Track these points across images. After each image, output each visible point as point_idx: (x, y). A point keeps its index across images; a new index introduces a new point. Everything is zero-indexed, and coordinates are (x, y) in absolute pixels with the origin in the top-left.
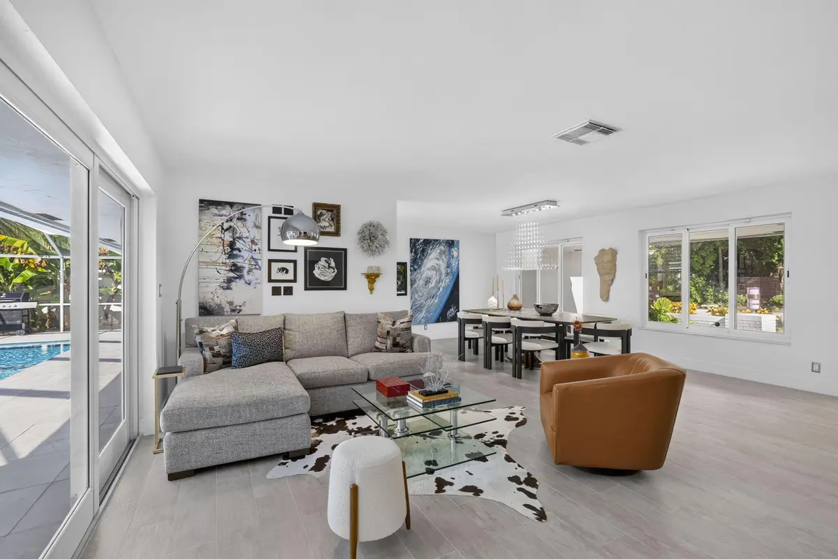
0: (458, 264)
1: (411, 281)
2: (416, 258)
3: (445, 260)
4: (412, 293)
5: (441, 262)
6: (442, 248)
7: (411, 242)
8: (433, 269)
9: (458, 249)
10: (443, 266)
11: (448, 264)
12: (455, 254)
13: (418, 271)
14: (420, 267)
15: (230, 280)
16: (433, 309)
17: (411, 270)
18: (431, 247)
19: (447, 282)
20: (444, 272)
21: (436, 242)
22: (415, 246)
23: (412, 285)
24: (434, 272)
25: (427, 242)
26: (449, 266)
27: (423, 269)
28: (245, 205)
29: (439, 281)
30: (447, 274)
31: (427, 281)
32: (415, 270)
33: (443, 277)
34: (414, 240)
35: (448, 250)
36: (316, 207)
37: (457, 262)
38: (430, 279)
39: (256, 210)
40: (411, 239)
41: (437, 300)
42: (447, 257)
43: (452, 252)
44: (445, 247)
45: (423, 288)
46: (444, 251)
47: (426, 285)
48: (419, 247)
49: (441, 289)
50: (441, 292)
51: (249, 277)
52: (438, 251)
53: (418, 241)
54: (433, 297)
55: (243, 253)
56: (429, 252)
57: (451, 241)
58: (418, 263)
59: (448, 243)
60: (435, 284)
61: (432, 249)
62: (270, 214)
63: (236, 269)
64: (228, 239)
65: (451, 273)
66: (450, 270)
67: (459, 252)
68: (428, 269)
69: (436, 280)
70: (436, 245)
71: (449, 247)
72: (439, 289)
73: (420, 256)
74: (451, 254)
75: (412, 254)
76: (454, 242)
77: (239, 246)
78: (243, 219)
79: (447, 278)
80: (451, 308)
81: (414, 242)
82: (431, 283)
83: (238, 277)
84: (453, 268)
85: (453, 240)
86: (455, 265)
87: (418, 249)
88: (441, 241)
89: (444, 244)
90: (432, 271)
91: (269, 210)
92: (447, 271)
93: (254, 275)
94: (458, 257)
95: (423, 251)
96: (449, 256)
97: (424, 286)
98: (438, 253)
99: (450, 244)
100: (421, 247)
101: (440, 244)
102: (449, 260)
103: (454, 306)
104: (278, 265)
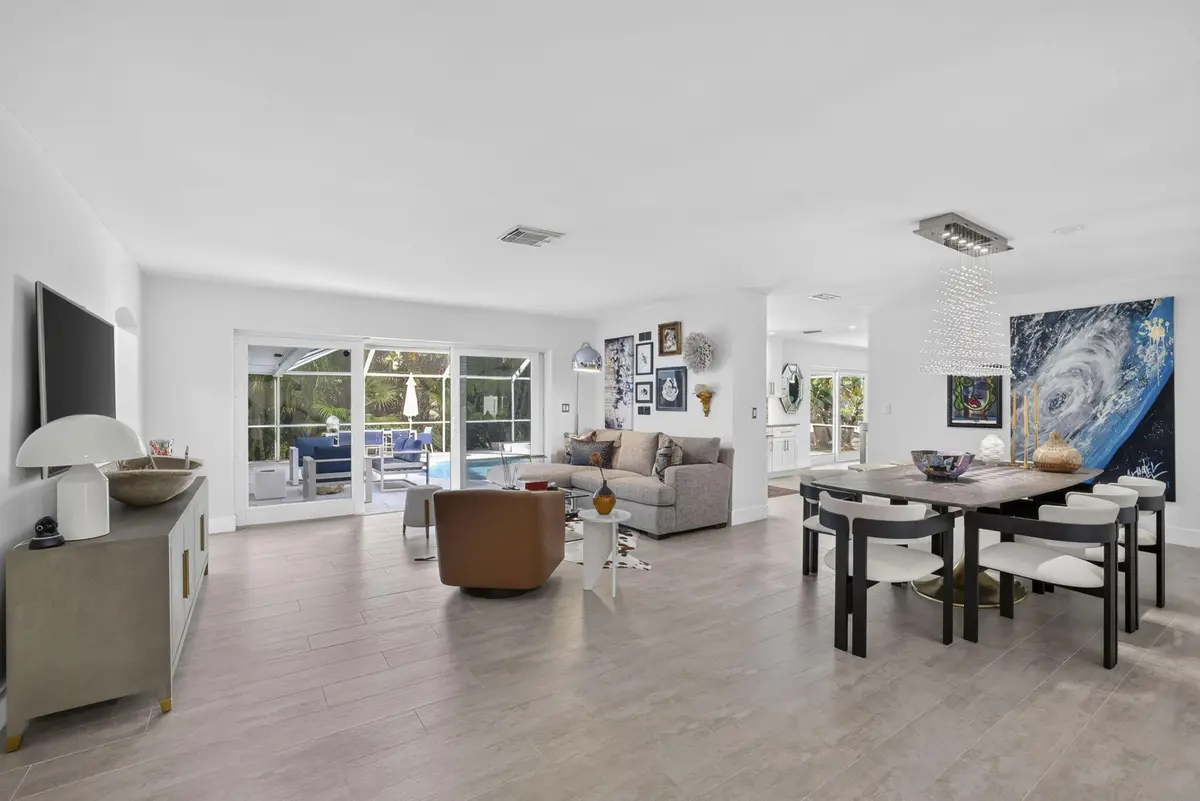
1: (1013, 400)
2: (1022, 356)
3: (1118, 353)
4: (1016, 425)
5: (1100, 358)
6: (1105, 324)
7: (1012, 324)
8: (1074, 376)
11: (1125, 360)
12: (1157, 331)
13: (1030, 380)
14: (1034, 372)
15: (617, 401)
18: (1068, 326)
19: (1124, 402)
20: (1111, 379)
21: (1083, 315)
22: (1021, 325)
23: (1015, 408)
24: (1077, 383)
25: (1054, 319)
26: (1128, 363)
27: (1042, 375)
28: (624, 338)
29: (1095, 402)
30: (1124, 385)
31: (1055, 403)
32: (1020, 378)
34: (1020, 318)
35: (1129, 328)
36: (662, 328)
37: (1164, 353)
38: (1064, 396)
39: (630, 341)
40: (1011, 318)
41: (1086, 444)
42: (1124, 344)
43: (1143, 330)
44: (1117, 321)
45: (1044, 415)
46: (1112, 332)
47: (1051, 409)
48: (1032, 332)
49: (1101, 420)
50: (1101, 427)
51: (625, 399)
52: (1093, 333)
53: (1031, 320)
54: (1074, 435)
55: (623, 379)
56: (1061, 339)
57: (1140, 303)
58: (1029, 364)
59: (1128, 310)
60: (1081, 407)
61: (1069, 332)
62: (637, 341)
63: (620, 392)
64: (616, 368)
65: (1142, 379)
66: (1133, 373)
67: (1172, 327)
68: (1058, 376)
69: (1086, 399)
70: (1084, 321)
71: (1133, 321)
72: (1095, 418)
73: (1034, 351)
74: (1141, 333)
75: (1014, 347)
76: (1152, 305)
77: (621, 373)
78: (623, 350)
79: (1122, 393)
80: (1141, 465)
81: (1019, 324)
82: (1068, 406)
83: (621, 398)
84: (1150, 368)
85: (1149, 301)
86: (1156, 360)
87: (1029, 335)
88: (1100, 310)
89: (1111, 316)
90: (1071, 379)
91: (637, 338)
92: (1123, 377)
93: (628, 397)
94: (1167, 339)
95: (1044, 338)
96: (1129, 339)
97: (1046, 410)
98: (1089, 338)
99: (1135, 310)
100: (1038, 331)
101: (1097, 317)
102: (1131, 350)
103: (1150, 460)
104: (640, 387)
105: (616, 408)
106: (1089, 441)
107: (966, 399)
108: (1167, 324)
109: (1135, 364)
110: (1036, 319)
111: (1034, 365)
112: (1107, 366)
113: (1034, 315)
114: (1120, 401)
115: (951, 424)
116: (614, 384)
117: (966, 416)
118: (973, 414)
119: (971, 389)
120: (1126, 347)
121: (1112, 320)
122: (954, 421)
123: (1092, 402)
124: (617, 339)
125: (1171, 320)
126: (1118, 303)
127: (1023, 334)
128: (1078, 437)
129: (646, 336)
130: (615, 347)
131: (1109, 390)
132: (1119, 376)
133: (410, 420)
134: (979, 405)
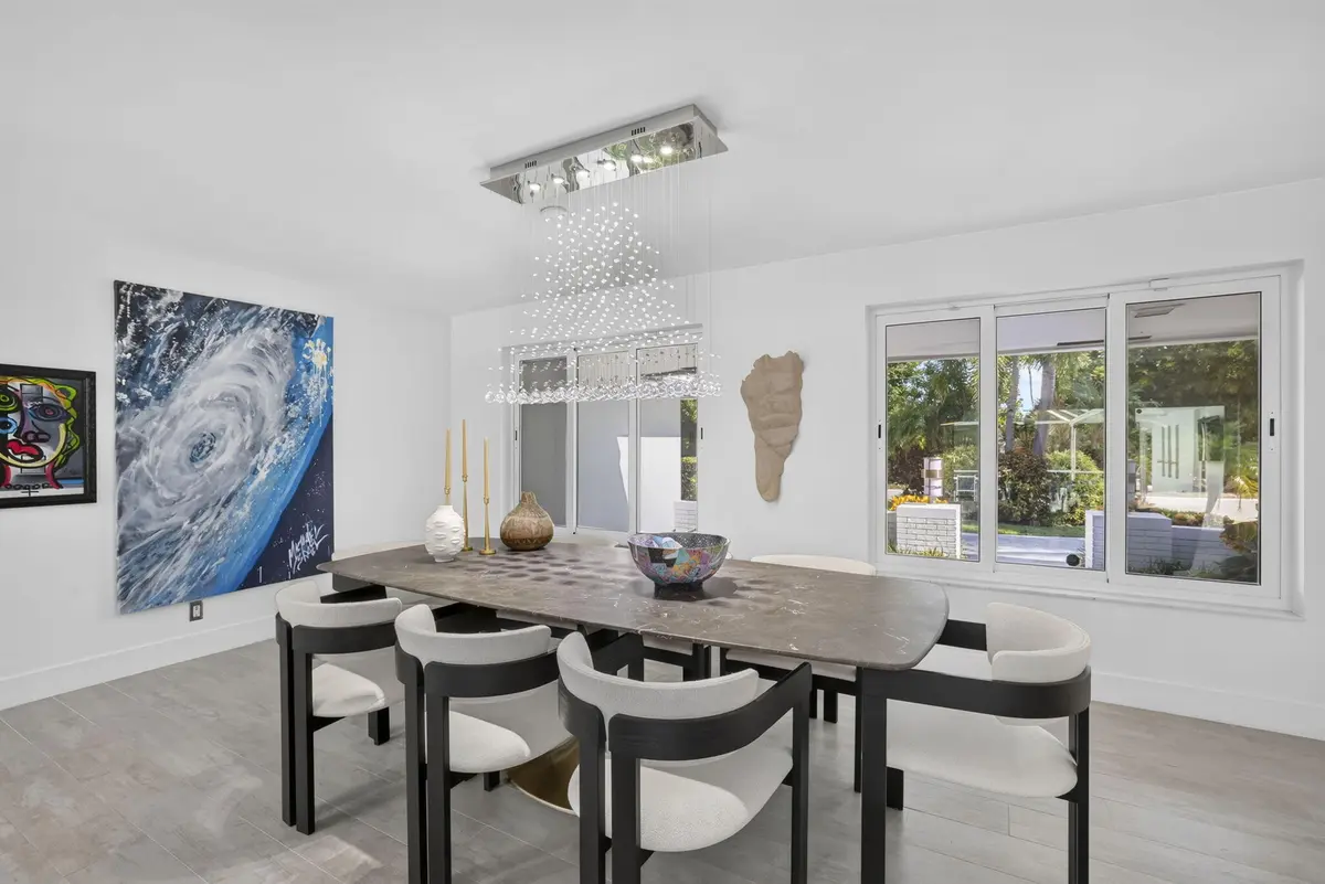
0: (330, 392)
1: (119, 444)
2: (142, 360)
3: (281, 378)
4: (124, 494)
5: (261, 382)
6: (267, 333)
7: (119, 299)
8: (228, 405)
9: (330, 343)
10: (269, 395)
11: (289, 390)
12: (319, 359)
13: (156, 408)
14: (163, 393)
16: (222, 544)
17: (119, 405)
18: (219, 326)
19: (287, 448)
20: (273, 415)
21: (240, 313)
22: (136, 301)
23: (123, 461)
24: (231, 416)
25: (197, 307)
26: (292, 394)
27: (178, 401)
29: (254, 448)
30: (288, 423)
31: (200, 449)
32: (138, 403)
33: (271, 429)
34: (135, 288)
35: (293, 346)
37: (325, 386)
38: (214, 437)
40: (118, 284)
41: (243, 514)
42: (288, 367)
43: (307, 352)
44: (280, 332)
45: (181, 470)
46: (276, 346)
47: (192, 460)
48: (162, 320)
49: (262, 475)
50: (263, 484)
52: (252, 343)
53: (158, 297)
54: (227, 501)
56: (208, 342)
57: (304, 316)
58: (155, 377)
59: (292, 321)
60: (236, 456)
61: (221, 334)
65: (306, 417)
66: (297, 408)
67: (332, 354)
68: (205, 403)
69: (243, 443)
70: (242, 322)
71: (296, 336)
72: (255, 471)
73: (165, 356)
74: (305, 356)
75: (125, 341)
76: (316, 321)
79: (286, 435)
80: (304, 531)
81: (133, 300)
82: (219, 455)
84: (313, 404)
85: (313, 316)
86: (318, 395)
87: (155, 325)
88: (261, 311)
89: (275, 323)
90: (223, 410)
92: (286, 412)
94: (328, 369)
95: (182, 335)
96: (294, 362)
97: (184, 461)
98: (248, 350)
99: (299, 324)
100: (172, 320)
101: (258, 321)
102: (295, 377)
103: (314, 523)
106: (248, 507)
108: (329, 349)
109: (299, 396)
110: (169, 298)
111: (164, 381)
113: (164, 291)
114: (284, 447)
118: (22, 477)
120: (290, 372)
121: (275, 330)
123: (251, 448)
125: (331, 346)
127: (142, 321)
128: (232, 504)
131: (271, 431)
132: (282, 411)
134: (38, 455)
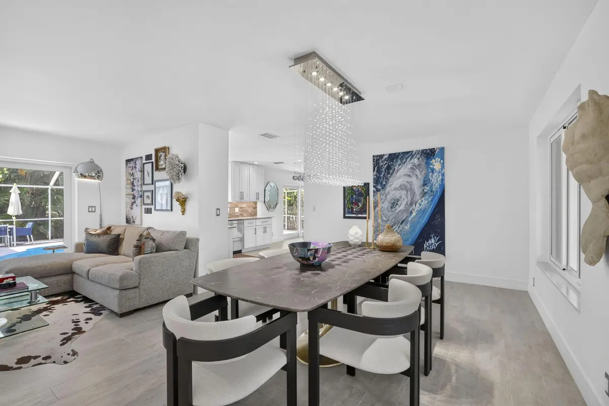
0: (443, 179)
1: (374, 202)
2: (378, 178)
3: (421, 177)
4: (375, 217)
5: (414, 179)
6: (416, 160)
7: (374, 159)
8: (403, 189)
11: (424, 181)
12: (437, 165)
13: (382, 192)
14: (384, 187)
15: (132, 204)
17: (374, 191)
18: (399, 162)
20: (418, 191)
21: (406, 156)
22: (377, 160)
23: (375, 208)
24: (404, 192)
25: (393, 157)
26: (426, 182)
27: (388, 189)
28: (136, 158)
29: (411, 204)
30: (424, 194)
31: (394, 204)
32: (378, 190)
34: (377, 156)
35: (426, 163)
36: (157, 151)
37: (441, 177)
38: (398, 200)
39: (140, 160)
40: (373, 156)
41: (407, 227)
42: (424, 172)
43: (431, 164)
44: (420, 159)
45: (389, 211)
46: (419, 165)
47: (392, 208)
48: (384, 164)
49: (414, 214)
50: (414, 218)
51: (137, 202)
52: (410, 166)
53: (382, 157)
54: (402, 222)
55: (136, 188)
56: (396, 168)
57: (431, 150)
58: (382, 182)
59: (425, 153)
60: (405, 207)
61: (400, 165)
62: (144, 161)
63: (134, 198)
64: (132, 180)
65: (432, 191)
66: (428, 188)
67: (443, 163)
68: (395, 189)
69: (407, 202)
70: (407, 159)
71: (427, 159)
72: (411, 213)
73: (384, 175)
74: (431, 166)
75: (375, 172)
76: (435, 151)
77: (135, 184)
78: (135, 167)
79: (423, 199)
80: (431, 238)
81: (377, 159)
82: (400, 206)
83: (135, 202)
84: (435, 185)
85: (434, 149)
86: (437, 181)
87: (382, 166)
88: (414, 153)
89: (418, 156)
90: (401, 191)
91: (144, 158)
92: (423, 190)
93: (139, 201)
94: (442, 170)
95: (389, 168)
96: (426, 170)
97: (389, 209)
98: (409, 169)
99: (428, 154)
100: (386, 164)
101: (412, 157)
102: (426, 176)
103: (435, 236)
104: (146, 194)
105: (132, 209)
106: (409, 225)
107: (352, 203)
108: (442, 161)
109: (429, 183)
110: (385, 157)
111: (384, 183)
112: (416, 183)
113: (384, 155)
114: (422, 203)
115: (345, 217)
116: (130, 191)
117: (352, 213)
118: (356, 211)
119: (354, 196)
120: (425, 174)
121: (418, 159)
122: (346, 215)
123: (410, 204)
124: (132, 160)
125: (443, 159)
126: (421, 149)
127: (379, 166)
128: (404, 224)
129: (149, 157)
130: (131, 165)
131: (418, 197)
132: (421, 190)
133: (14, 218)
134: (358, 206)
